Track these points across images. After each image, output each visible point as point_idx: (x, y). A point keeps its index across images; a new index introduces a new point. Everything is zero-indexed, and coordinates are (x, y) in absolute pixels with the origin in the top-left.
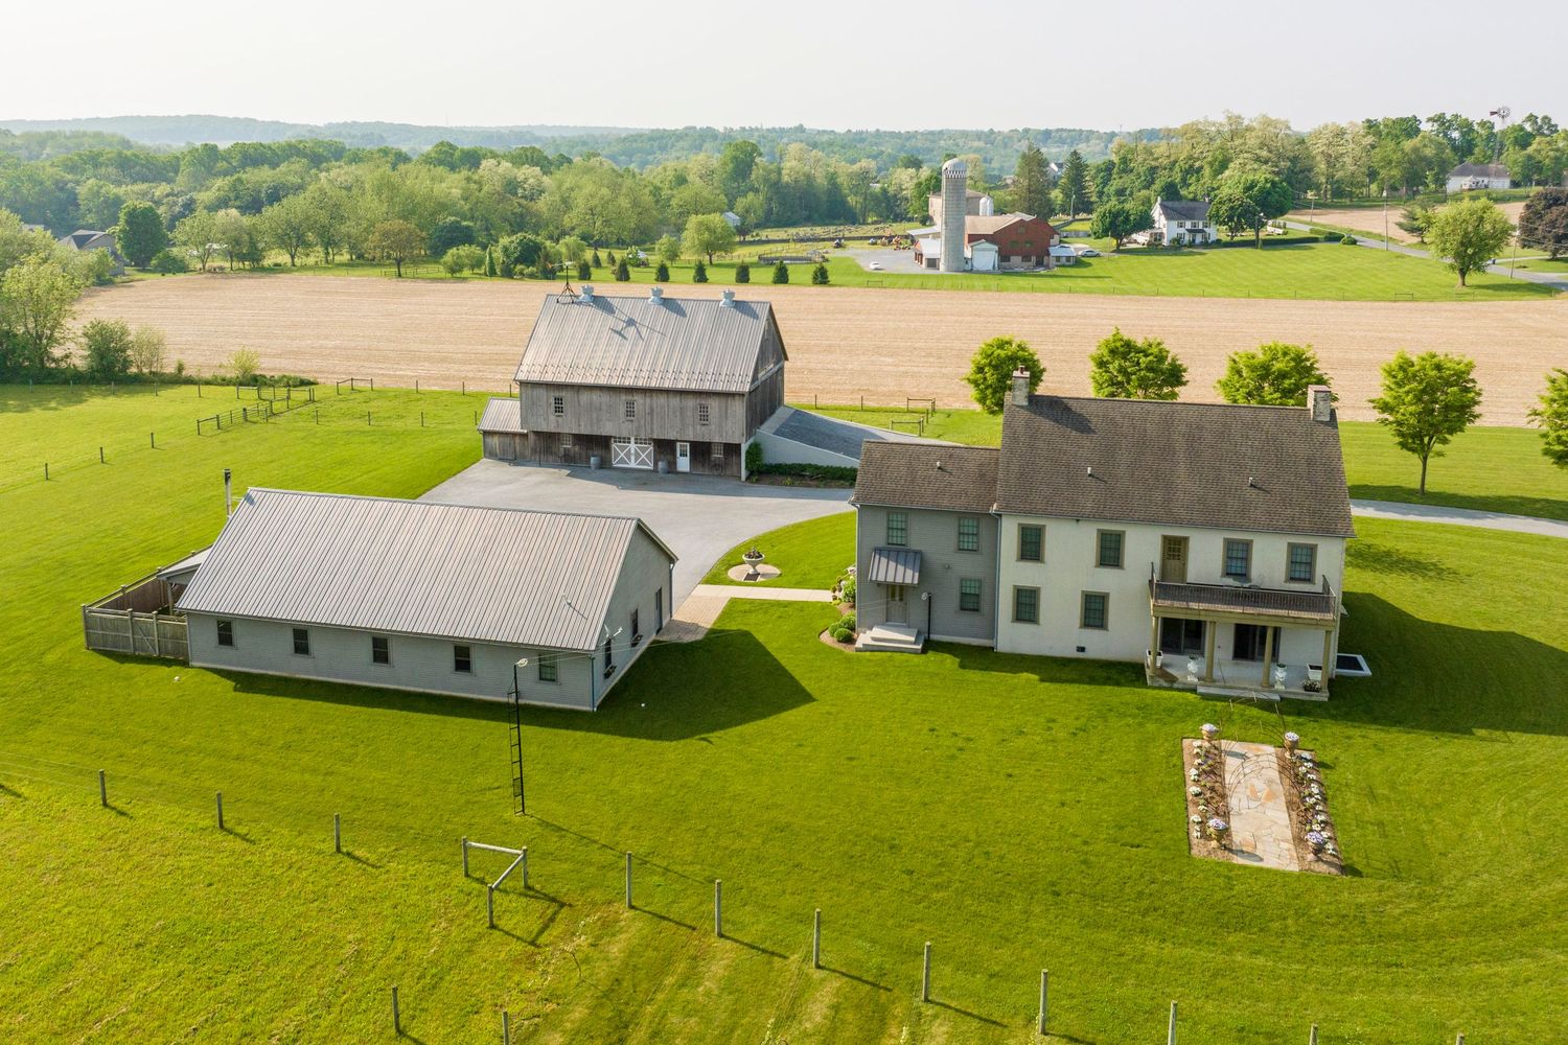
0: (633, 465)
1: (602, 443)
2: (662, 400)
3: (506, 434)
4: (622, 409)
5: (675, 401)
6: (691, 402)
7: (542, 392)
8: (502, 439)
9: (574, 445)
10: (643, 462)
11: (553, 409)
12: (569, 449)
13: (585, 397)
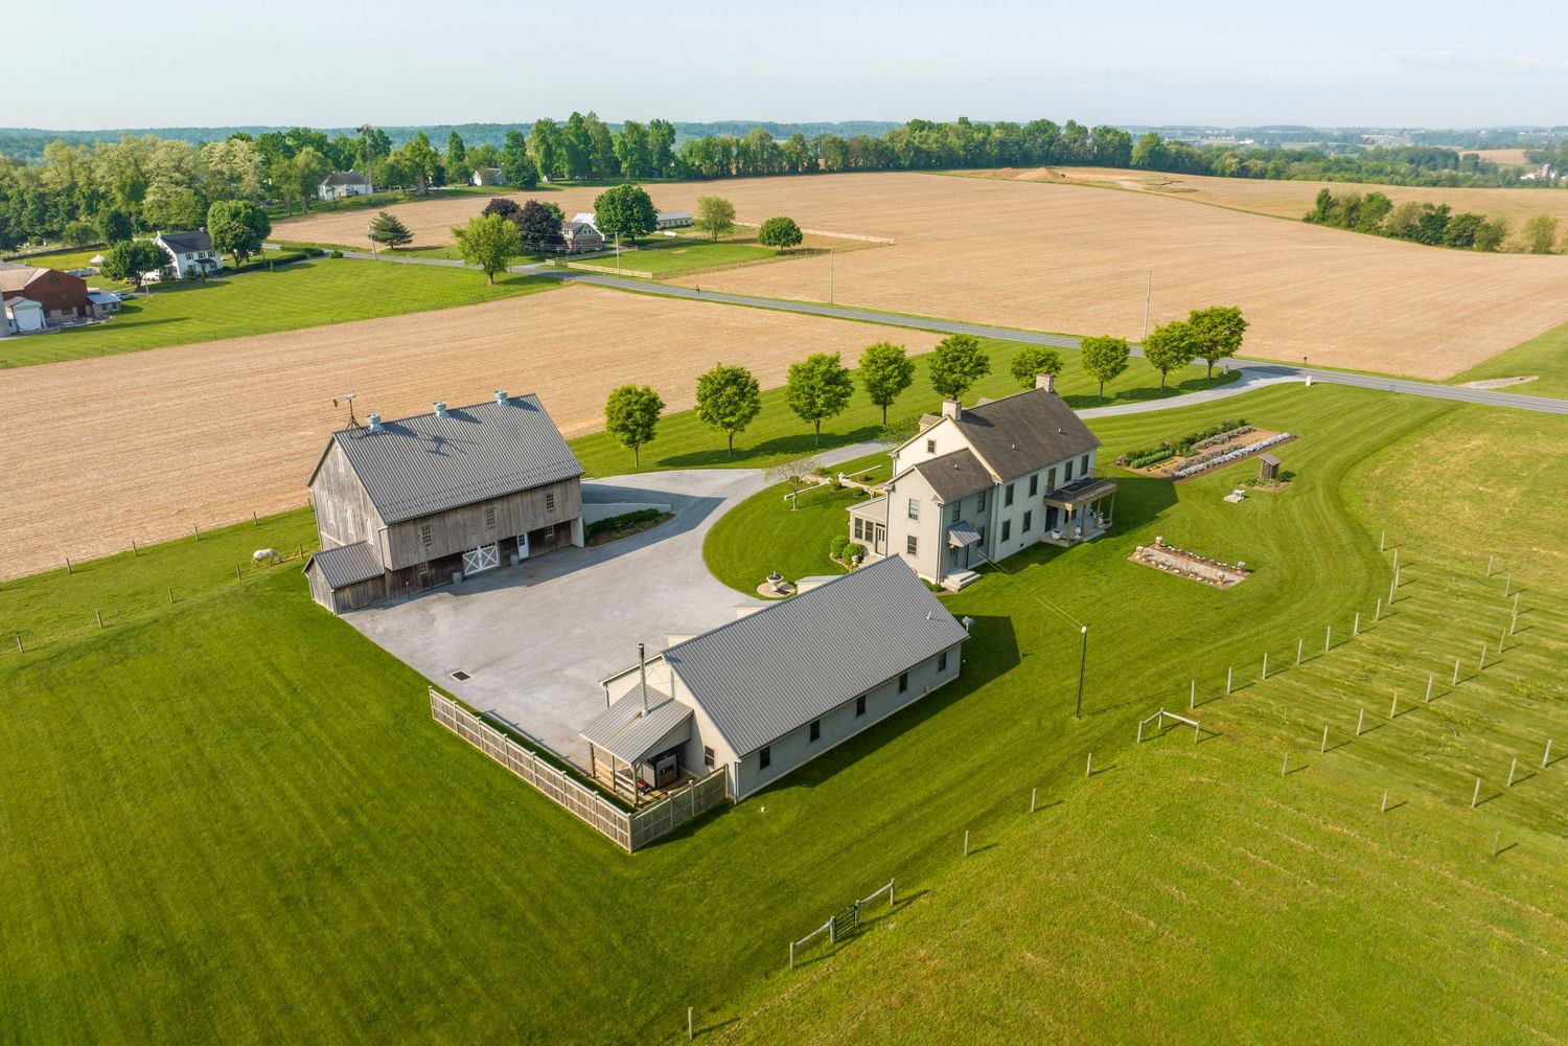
0: (481, 568)
1: (456, 559)
2: (517, 501)
3: (360, 583)
4: (484, 519)
5: (527, 499)
6: (540, 496)
7: (410, 528)
8: (355, 590)
9: (430, 569)
10: (490, 563)
11: (421, 540)
12: (426, 575)
13: (451, 519)
